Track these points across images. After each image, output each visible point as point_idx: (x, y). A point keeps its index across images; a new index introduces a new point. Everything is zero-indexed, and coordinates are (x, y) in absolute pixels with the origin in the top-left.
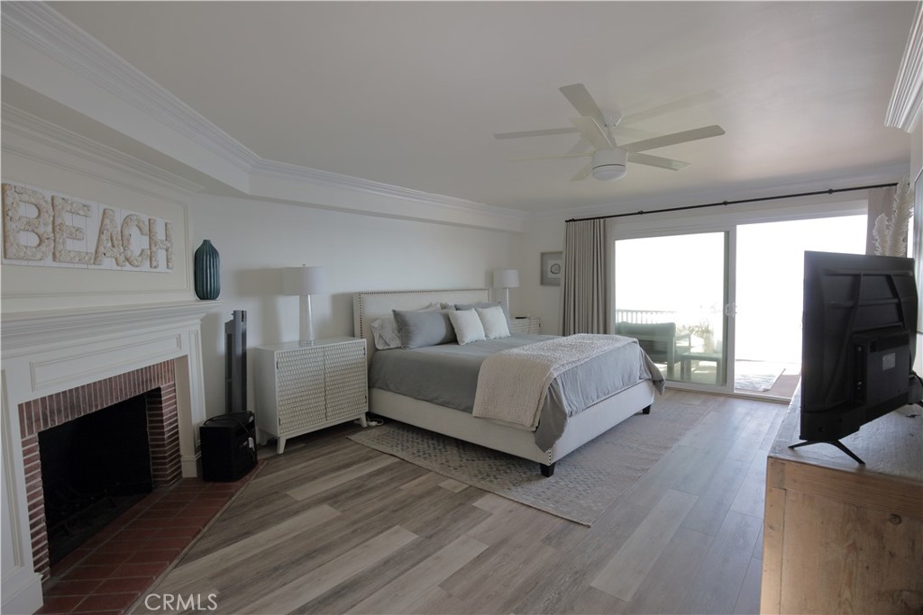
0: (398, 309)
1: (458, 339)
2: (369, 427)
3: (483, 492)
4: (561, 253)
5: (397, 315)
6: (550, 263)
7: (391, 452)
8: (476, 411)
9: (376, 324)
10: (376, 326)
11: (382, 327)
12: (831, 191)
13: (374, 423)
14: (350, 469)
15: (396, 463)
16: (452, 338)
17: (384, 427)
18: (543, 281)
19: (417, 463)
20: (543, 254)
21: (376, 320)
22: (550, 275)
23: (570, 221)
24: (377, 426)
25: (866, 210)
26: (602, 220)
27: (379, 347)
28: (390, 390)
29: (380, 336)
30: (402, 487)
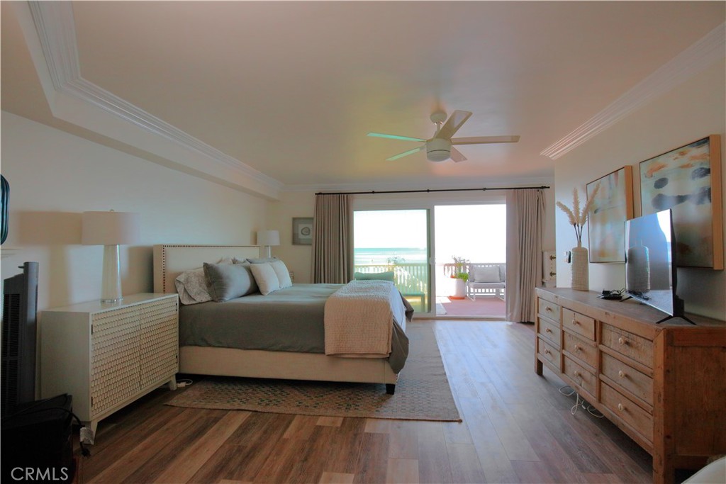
0: (209, 262)
1: (261, 288)
2: (179, 390)
3: (362, 419)
4: (312, 219)
5: (207, 267)
6: (301, 227)
7: (237, 407)
8: (329, 349)
9: (182, 278)
10: (182, 280)
11: (187, 281)
12: (484, 189)
13: (183, 384)
14: (206, 436)
15: (250, 416)
16: (255, 290)
17: (197, 386)
18: (295, 241)
19: (275, 411)
20: (294, 219)
21: (180, 274)
22: (301, 236)
23: (320, 194)
24: (187, 387)
25: (505, 201)
26: (345, 195)
27: (185, 302)
28: (210, 345)
29: (185, 290)
30: (285, 436)
